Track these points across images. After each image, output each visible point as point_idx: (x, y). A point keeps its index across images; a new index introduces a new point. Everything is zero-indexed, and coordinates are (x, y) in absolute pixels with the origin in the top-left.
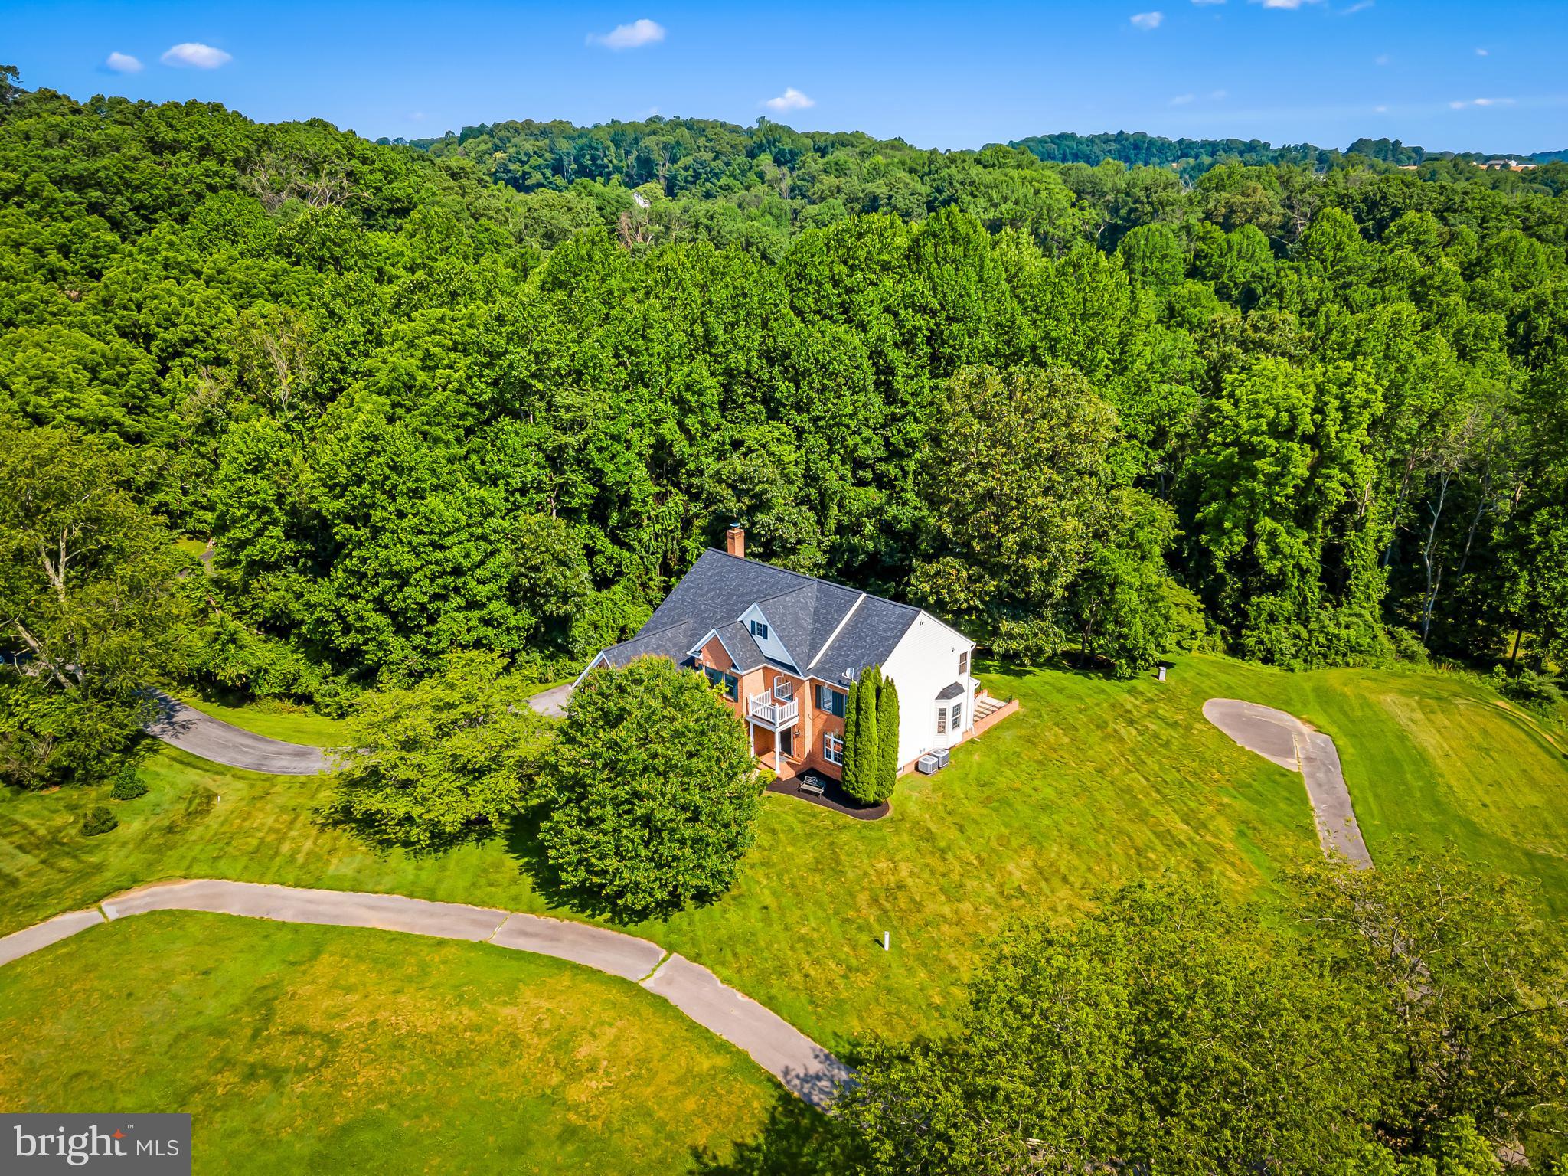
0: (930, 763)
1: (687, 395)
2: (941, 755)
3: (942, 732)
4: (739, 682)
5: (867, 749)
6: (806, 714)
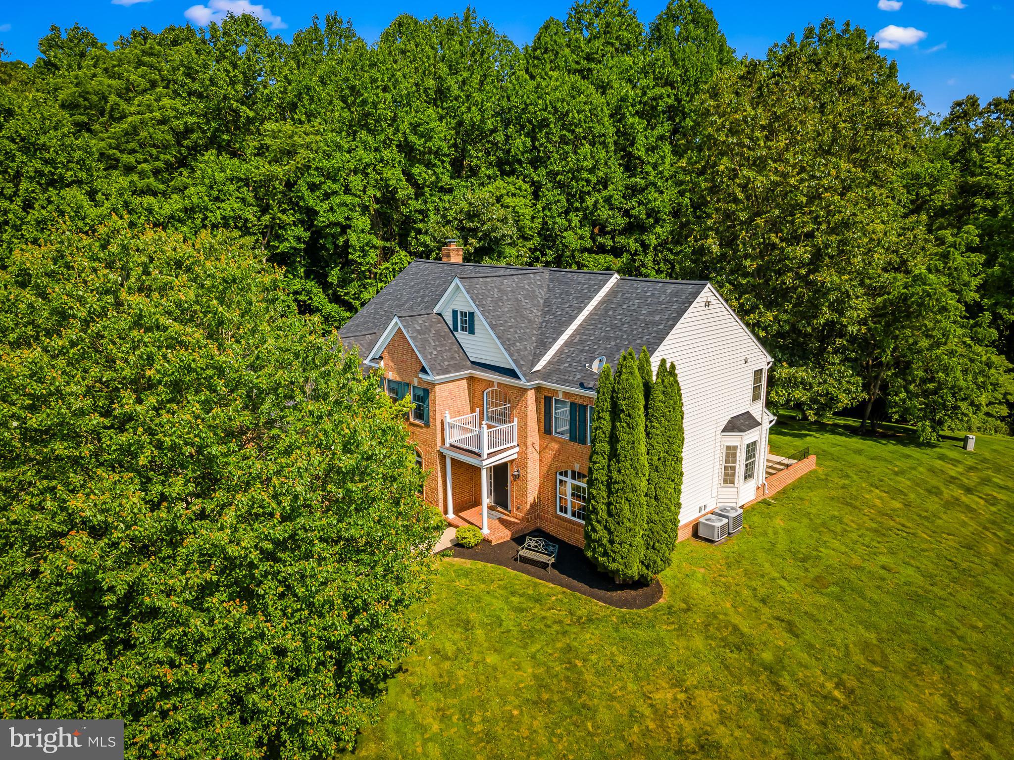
0: (718, 524)
1: (412, 138)
2: (733, 514)
3: (733, 482)
4: (431, 395)
5: (629, 483)
6: (529, 443)
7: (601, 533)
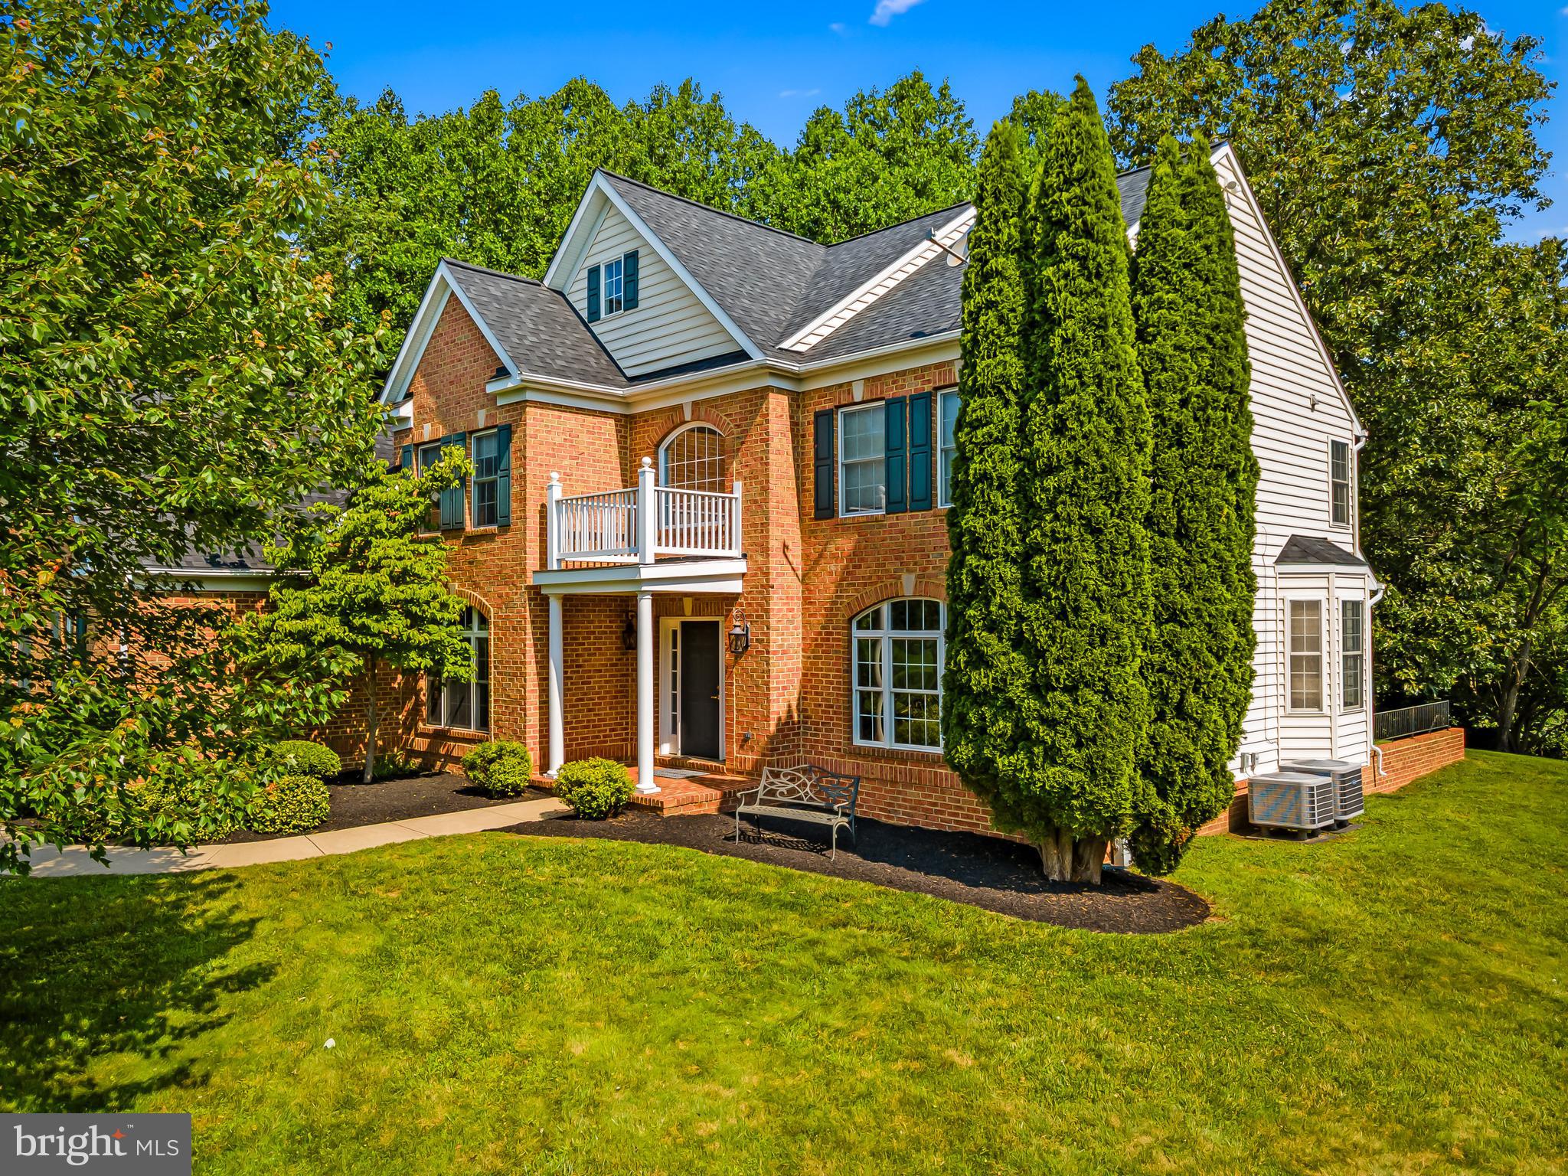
3: (1316, 702)
4: (515, 438)
5: (1092, 460)
6: (774, 544)
7: (1002, 664)
